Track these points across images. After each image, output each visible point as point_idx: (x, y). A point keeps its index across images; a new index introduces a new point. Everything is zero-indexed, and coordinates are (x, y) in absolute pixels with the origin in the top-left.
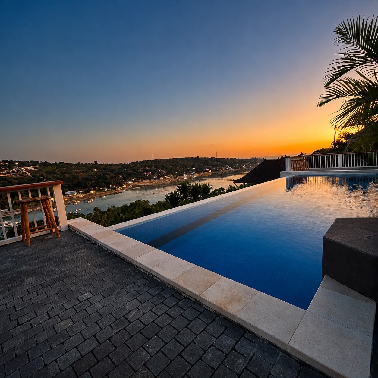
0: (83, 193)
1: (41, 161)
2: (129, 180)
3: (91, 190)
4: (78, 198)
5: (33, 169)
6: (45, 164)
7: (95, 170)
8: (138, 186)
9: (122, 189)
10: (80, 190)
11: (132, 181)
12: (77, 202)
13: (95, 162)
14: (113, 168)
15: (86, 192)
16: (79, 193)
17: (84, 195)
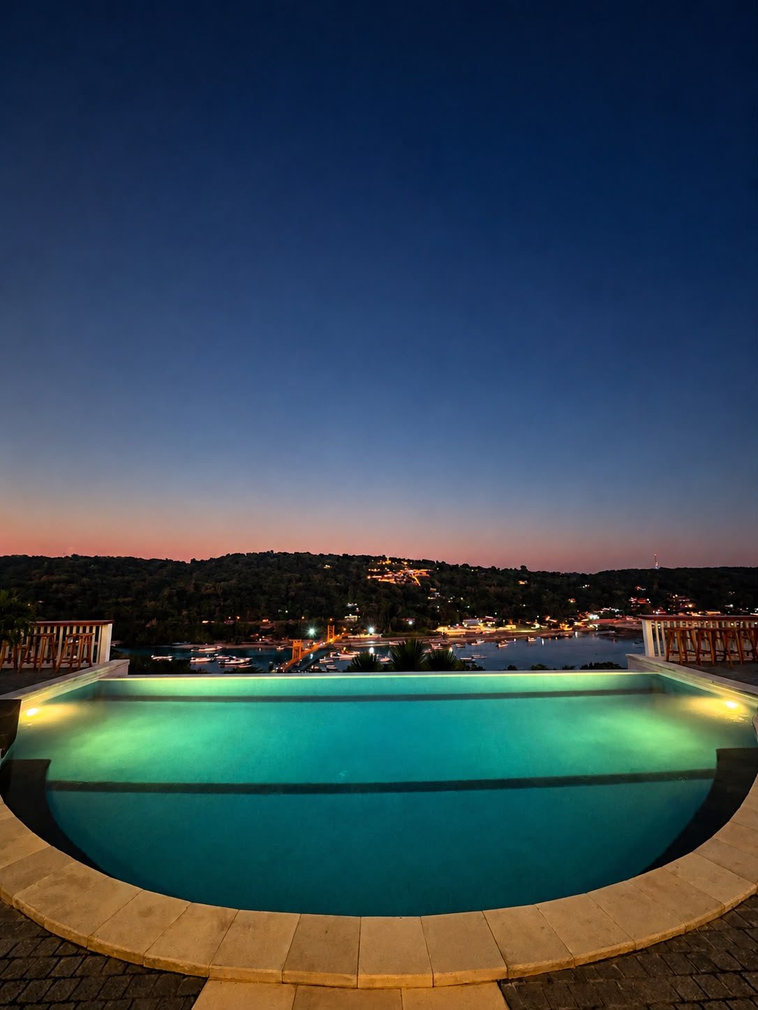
0: (493, 626)
1: (437, 562)
2: (591, 612)
3: (507, 623)
4: (481, 635)
5: (424, 574)
6: (442, 566)
7: (521, 583)
8: (612, 628)
9: (571, 629)
10: (489, 620)
11: (599, 614)
12: (479, 642)
13: (522, 567)
14: (558, 581)
15: (499, 624)
16: (486, 625)
17: (494, 630)
